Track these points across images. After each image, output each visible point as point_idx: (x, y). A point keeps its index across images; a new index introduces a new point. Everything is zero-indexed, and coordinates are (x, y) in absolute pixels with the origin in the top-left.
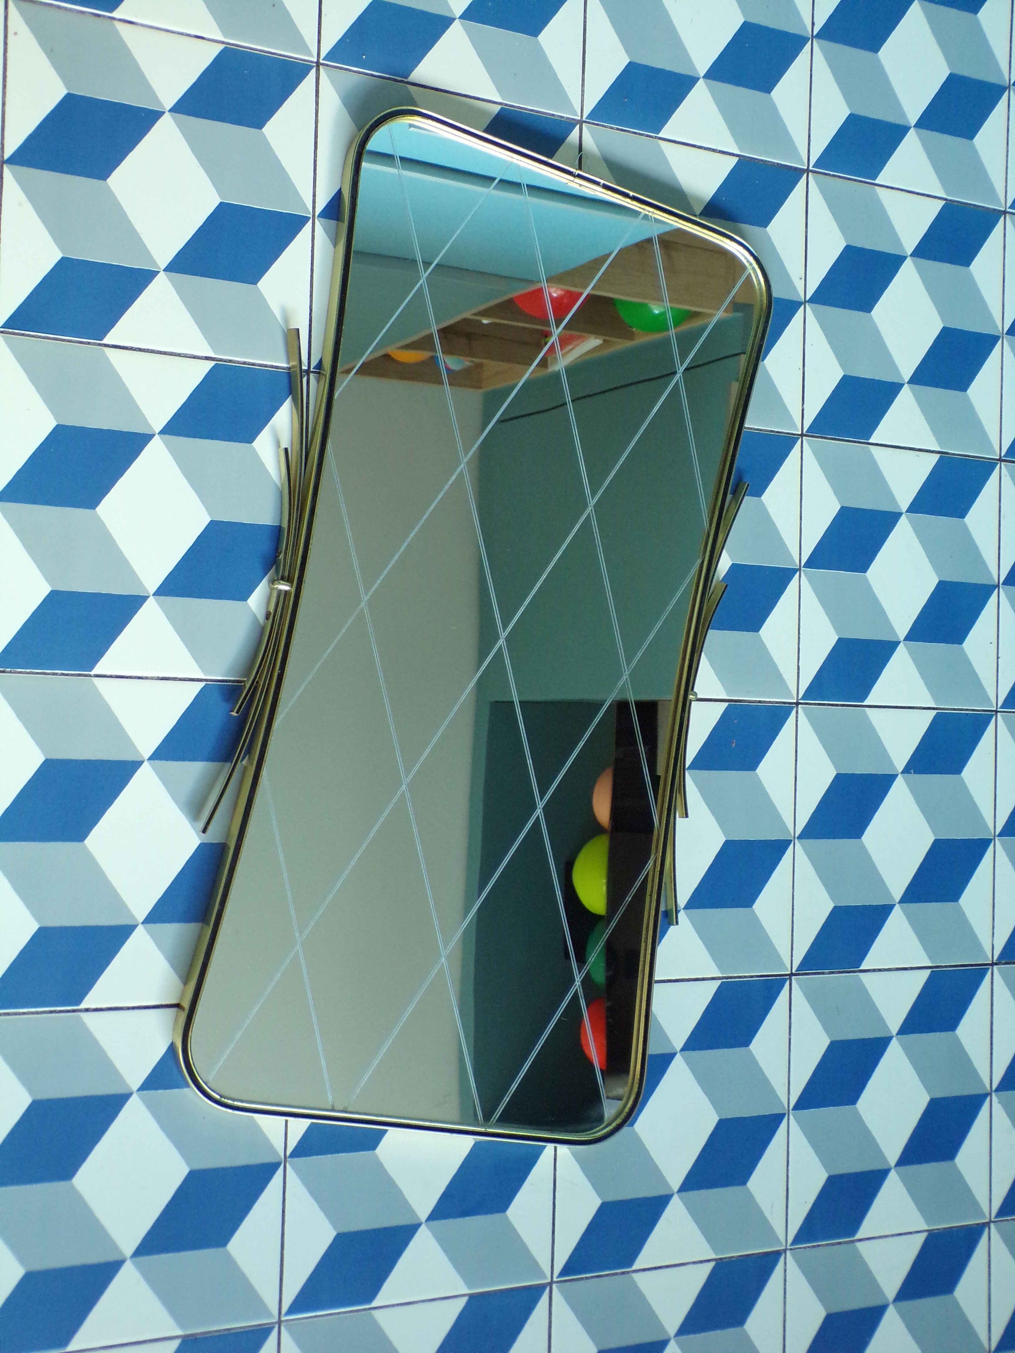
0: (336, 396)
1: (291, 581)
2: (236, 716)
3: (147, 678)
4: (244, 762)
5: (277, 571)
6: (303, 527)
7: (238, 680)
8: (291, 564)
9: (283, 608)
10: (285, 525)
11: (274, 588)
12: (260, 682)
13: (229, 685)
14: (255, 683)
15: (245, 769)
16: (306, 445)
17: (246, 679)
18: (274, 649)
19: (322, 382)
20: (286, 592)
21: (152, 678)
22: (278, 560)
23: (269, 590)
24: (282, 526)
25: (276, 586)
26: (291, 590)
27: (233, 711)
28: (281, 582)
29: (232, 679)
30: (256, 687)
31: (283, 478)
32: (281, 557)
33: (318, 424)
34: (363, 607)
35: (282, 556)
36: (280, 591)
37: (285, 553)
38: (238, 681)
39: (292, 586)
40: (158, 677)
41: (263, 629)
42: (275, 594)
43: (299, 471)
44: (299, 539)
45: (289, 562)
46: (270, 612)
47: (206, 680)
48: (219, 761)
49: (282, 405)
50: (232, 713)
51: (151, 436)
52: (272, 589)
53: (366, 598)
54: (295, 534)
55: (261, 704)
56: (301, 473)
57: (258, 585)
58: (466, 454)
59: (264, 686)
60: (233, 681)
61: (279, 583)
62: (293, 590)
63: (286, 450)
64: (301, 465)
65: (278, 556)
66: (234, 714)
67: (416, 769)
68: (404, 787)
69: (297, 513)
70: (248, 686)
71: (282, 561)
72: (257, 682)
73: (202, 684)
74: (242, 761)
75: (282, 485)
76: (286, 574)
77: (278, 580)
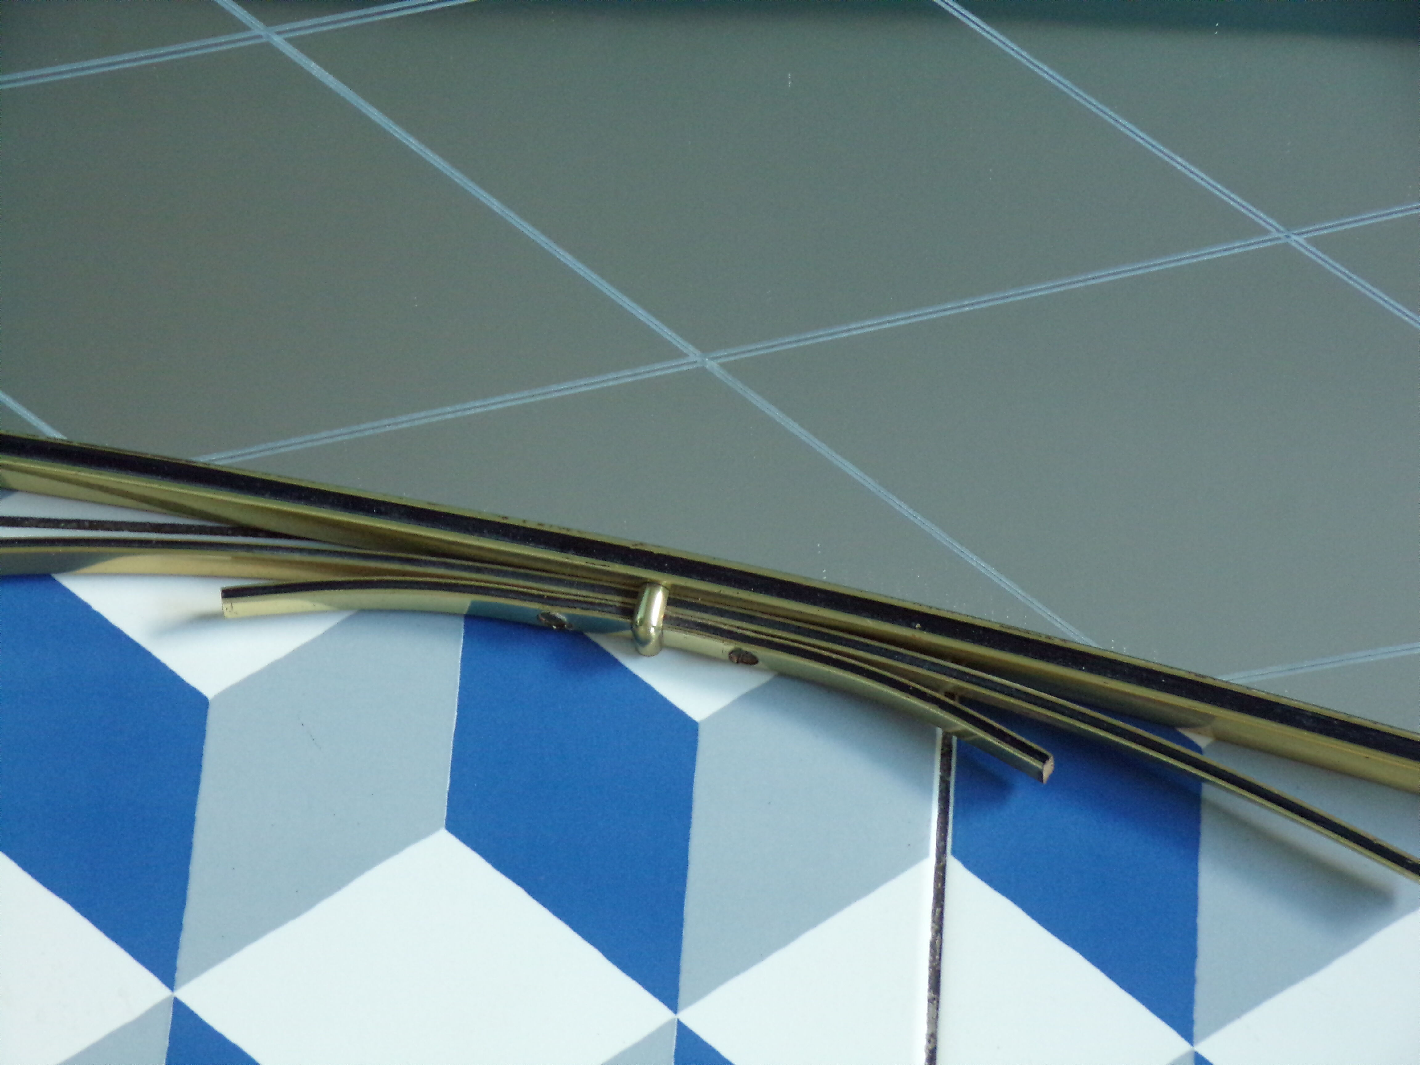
0: (51, 433)
1: (638, 586)
2: (1057, 766)
3: (933, 1037)
4: (1202, 741)
5: (605, 628)
6: (470, 546)
7: (943, 755)
8: (592, 587)
9: (721, 613)
10: (463, 601)
11: (661, 638)
12: (949, 688)
13: (956, 783)
14: (951, 702)
15: (1222, 739)
16: (212, 531)
17: (940, 731)
18: (848, 643)
19: (11, 478)
20: (671, 602)
21: (934, 1020)
22: (570, 626)
23: (664, 655)
24: (465, 611)
25: (652, 630)
26: (665, 587)
27: (1040, 774)
28: (639, 616)
29: (937, 773)
30: (963, 700)
31: (319, 606)
32: (561, 617)
33: (148, 493)
34: (722, 365)
35: (560, 614)
36: (667, 619)
37: (553, 601)
38: (946, 755)
39: (654, 584)
40: (931, 1001)
41: (784, 675)
42: (678, 637)
43: (297, 557)
44: (493, 556)
45: (578, 592)
46: (732, 652)
47: (941, 853)
48: (1198, 821)
49: (86, 607)
50: (1046, 775)
51: (180, 1009)
52: (662, 645)
53: (693, 355)
54: (492, 572)
55: (1018, 686)
56: (301, 550)
57: (649, 688)
58: (243, 27)
59: (961, 676)
60: (946, 768)
61: (645, 621)
62: (667, 580)
63: (229, 594)
64: (278, 548)
65: (560, 624)
66: (1048, 769)
67: (1236, 201)
68: (1298, 240)
69: (427, 563)
70: (962, 725)
71: (578, 612)
72: (950, 695)
73: (954, 867)
74: (1198, 749)
75: (342, 608)
76: (616, 600)
77: (633, 626)
